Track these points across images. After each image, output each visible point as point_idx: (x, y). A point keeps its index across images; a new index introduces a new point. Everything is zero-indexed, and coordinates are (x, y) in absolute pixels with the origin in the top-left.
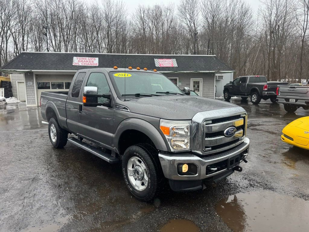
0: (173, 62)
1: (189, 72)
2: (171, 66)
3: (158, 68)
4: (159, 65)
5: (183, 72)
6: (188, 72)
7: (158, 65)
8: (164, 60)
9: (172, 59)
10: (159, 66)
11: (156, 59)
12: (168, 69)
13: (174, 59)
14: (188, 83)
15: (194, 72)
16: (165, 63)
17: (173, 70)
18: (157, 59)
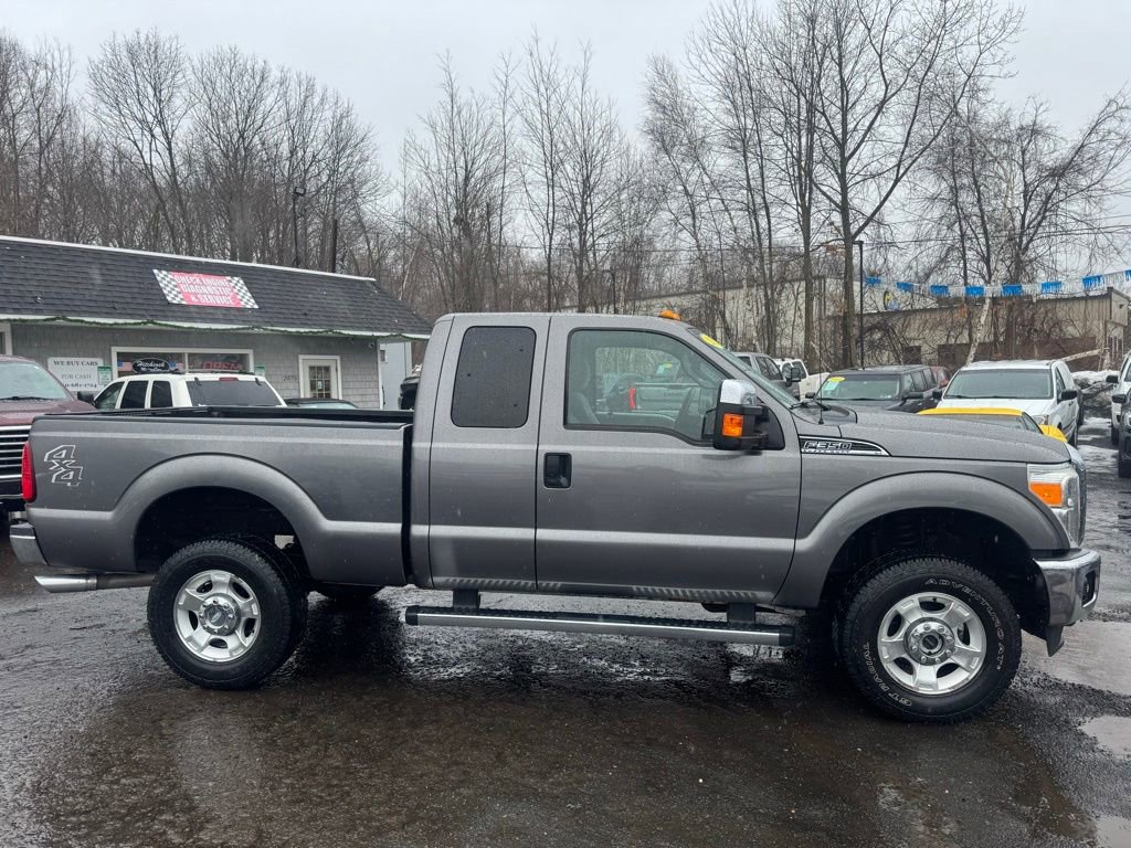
0: (236, 291)
1: (307, 330)
2: (233, 305)
3: (180, 309)
4: (181, 296)
5: (283, 329)
6: (302, 330)
7: (176, 296)
8: (195, 278)
9: (229, 278)
10: (184, 303)
11: (160, 270)
12: (224, 315)
13: (236, 279)
14: (290, 373)
15: (324, 334)
16: (204, 289)
17: (244, 322)
18: (164, 272)
